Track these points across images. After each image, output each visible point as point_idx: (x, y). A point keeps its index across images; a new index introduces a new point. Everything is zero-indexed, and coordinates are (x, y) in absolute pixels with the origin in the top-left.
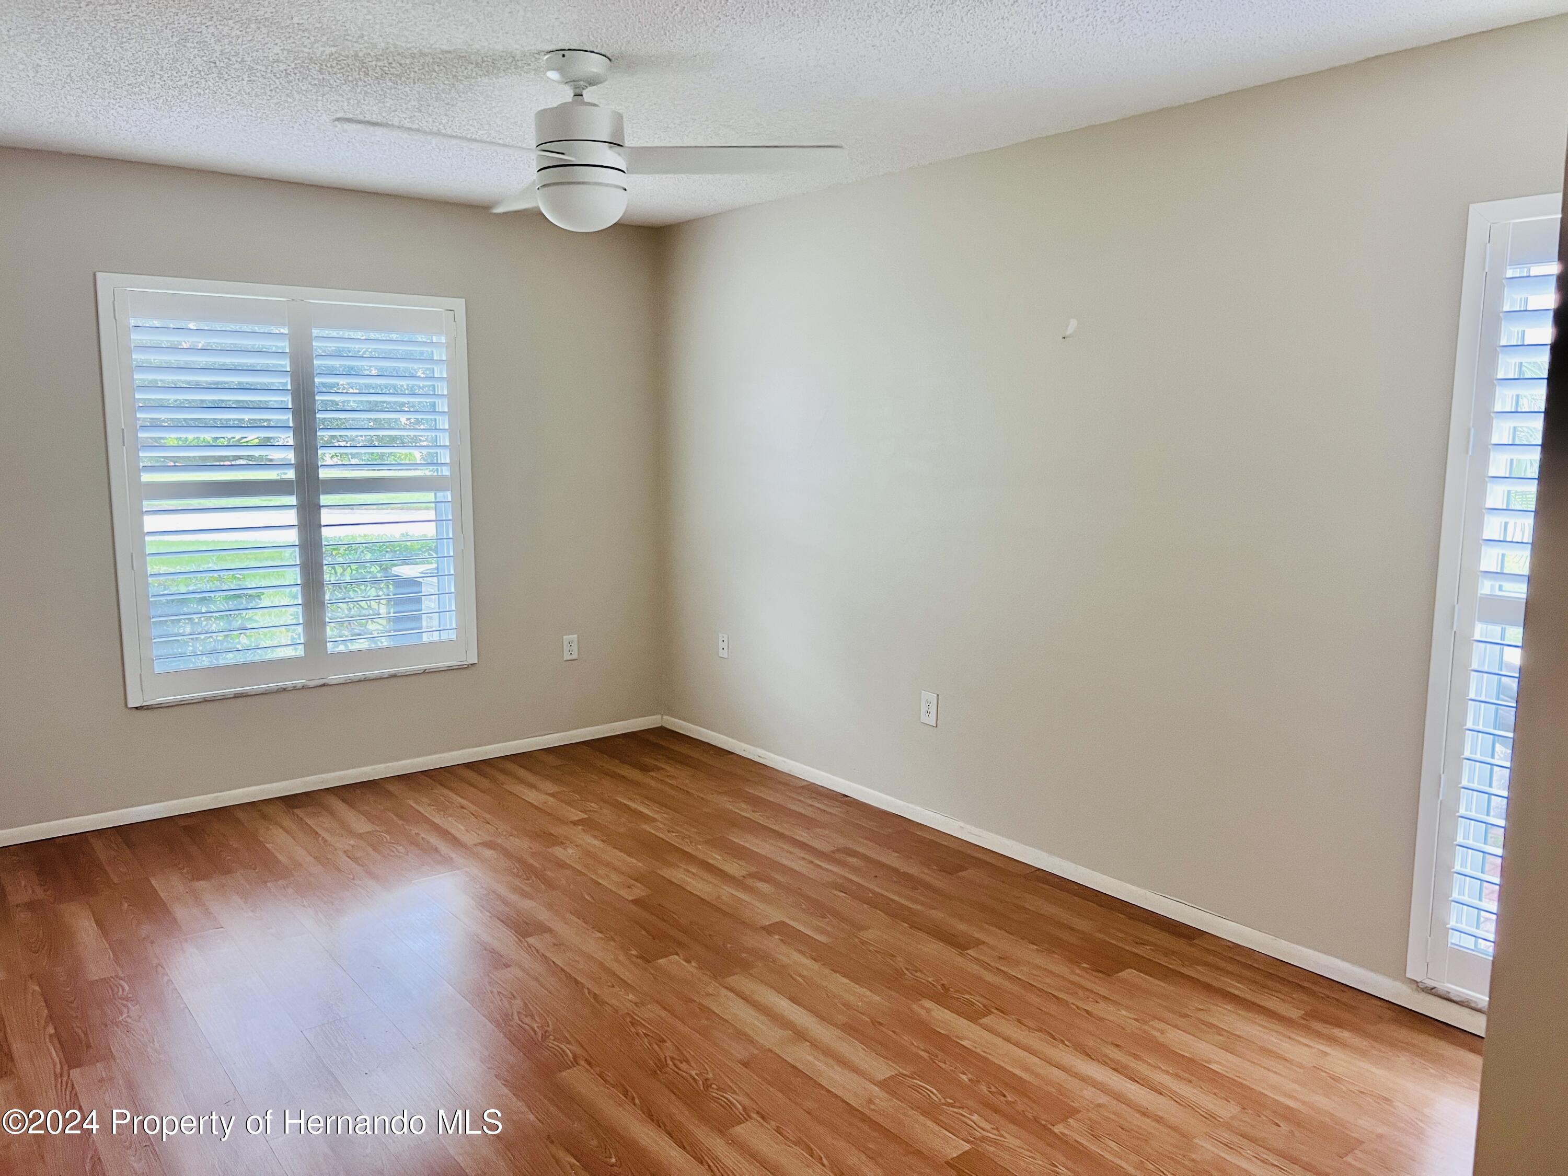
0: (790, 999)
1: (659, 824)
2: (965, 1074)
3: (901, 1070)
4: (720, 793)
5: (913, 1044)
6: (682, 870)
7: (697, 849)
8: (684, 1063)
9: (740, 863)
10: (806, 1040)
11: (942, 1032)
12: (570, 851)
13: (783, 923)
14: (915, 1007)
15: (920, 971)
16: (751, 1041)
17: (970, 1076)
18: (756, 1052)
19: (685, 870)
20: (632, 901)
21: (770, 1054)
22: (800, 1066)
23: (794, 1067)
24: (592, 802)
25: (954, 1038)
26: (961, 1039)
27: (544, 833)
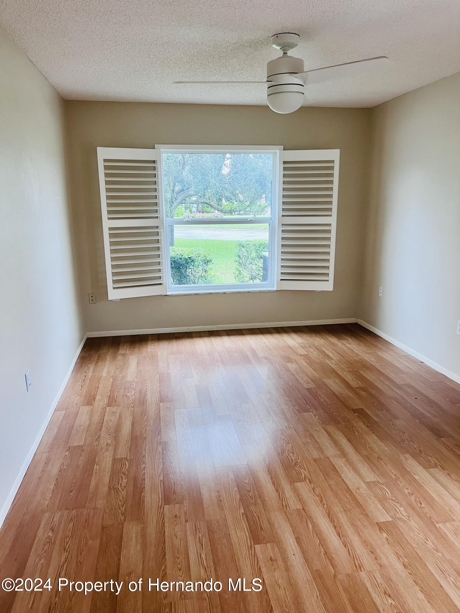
0: (348, 440)
1: (333, 361)
2: (408, 489)
3: (379, 480)
4: (366, 353)
5: (391, 471)
6: (332, 380)
7: (344, 374)
8: (292, 454)
9: (358, 382)
10: (345, 458)
11: (408, 469)
12: (294, 365)
13: (362, 409)
14: (401, 456)
15: (413, 442)
16: (322, 452)
17: (410, 491)
18: (322, 456)
19: (334, 381)
20: (306, 389)
21: (327, 459)
22: (337, 467)
23: (334, 466)
24: (312, 348)
25: (412, 473)
26: (415, 474)
27: (288, 357)
